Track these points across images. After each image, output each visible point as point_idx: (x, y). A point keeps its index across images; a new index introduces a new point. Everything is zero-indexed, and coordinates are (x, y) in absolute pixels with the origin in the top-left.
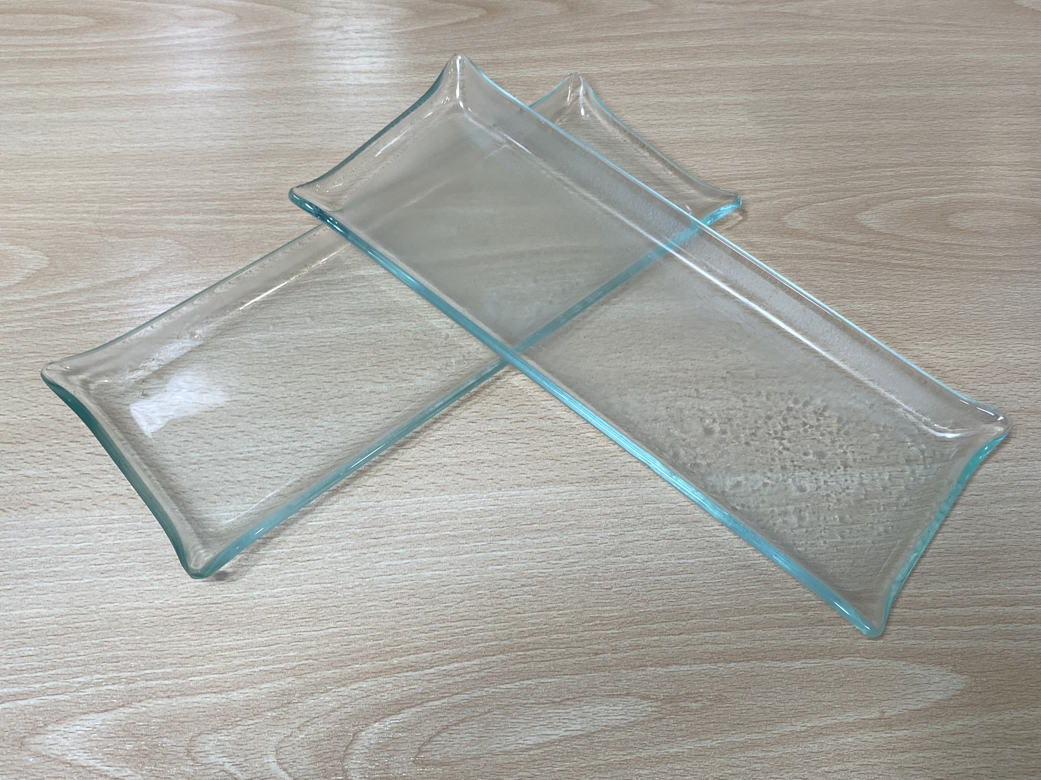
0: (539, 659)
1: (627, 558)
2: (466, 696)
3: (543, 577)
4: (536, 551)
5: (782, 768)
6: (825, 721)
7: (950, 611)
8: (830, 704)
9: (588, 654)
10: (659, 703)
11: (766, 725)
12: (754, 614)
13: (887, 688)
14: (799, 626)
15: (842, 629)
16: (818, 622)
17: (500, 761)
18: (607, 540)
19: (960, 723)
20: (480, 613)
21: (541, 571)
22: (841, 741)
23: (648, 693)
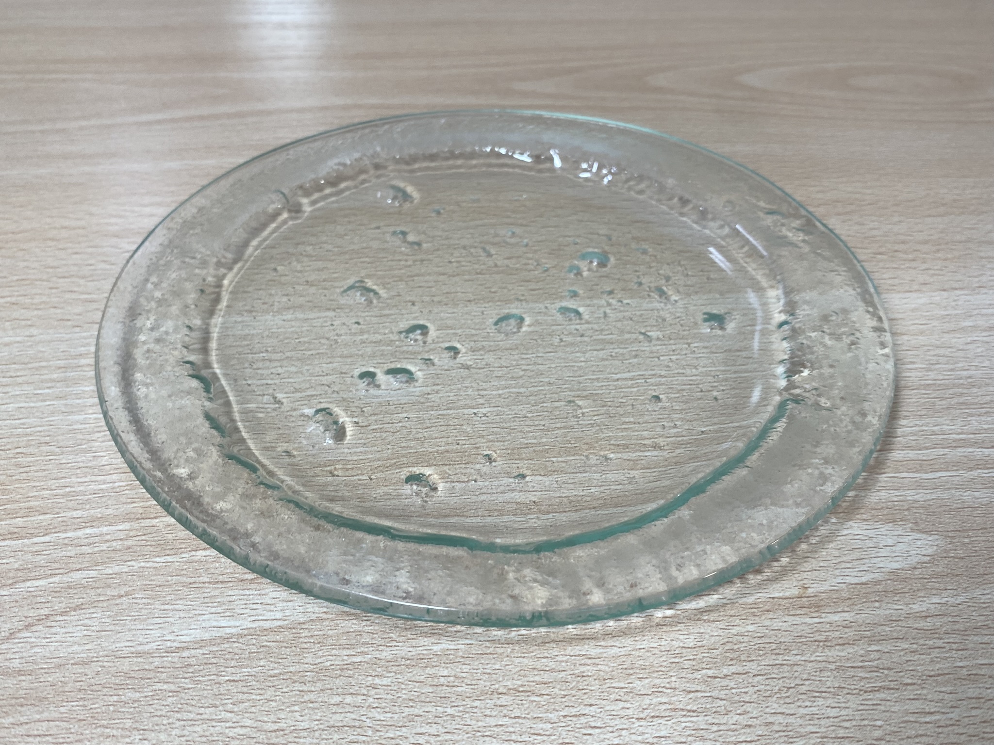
2: (93, 573)
5: (631, 672)
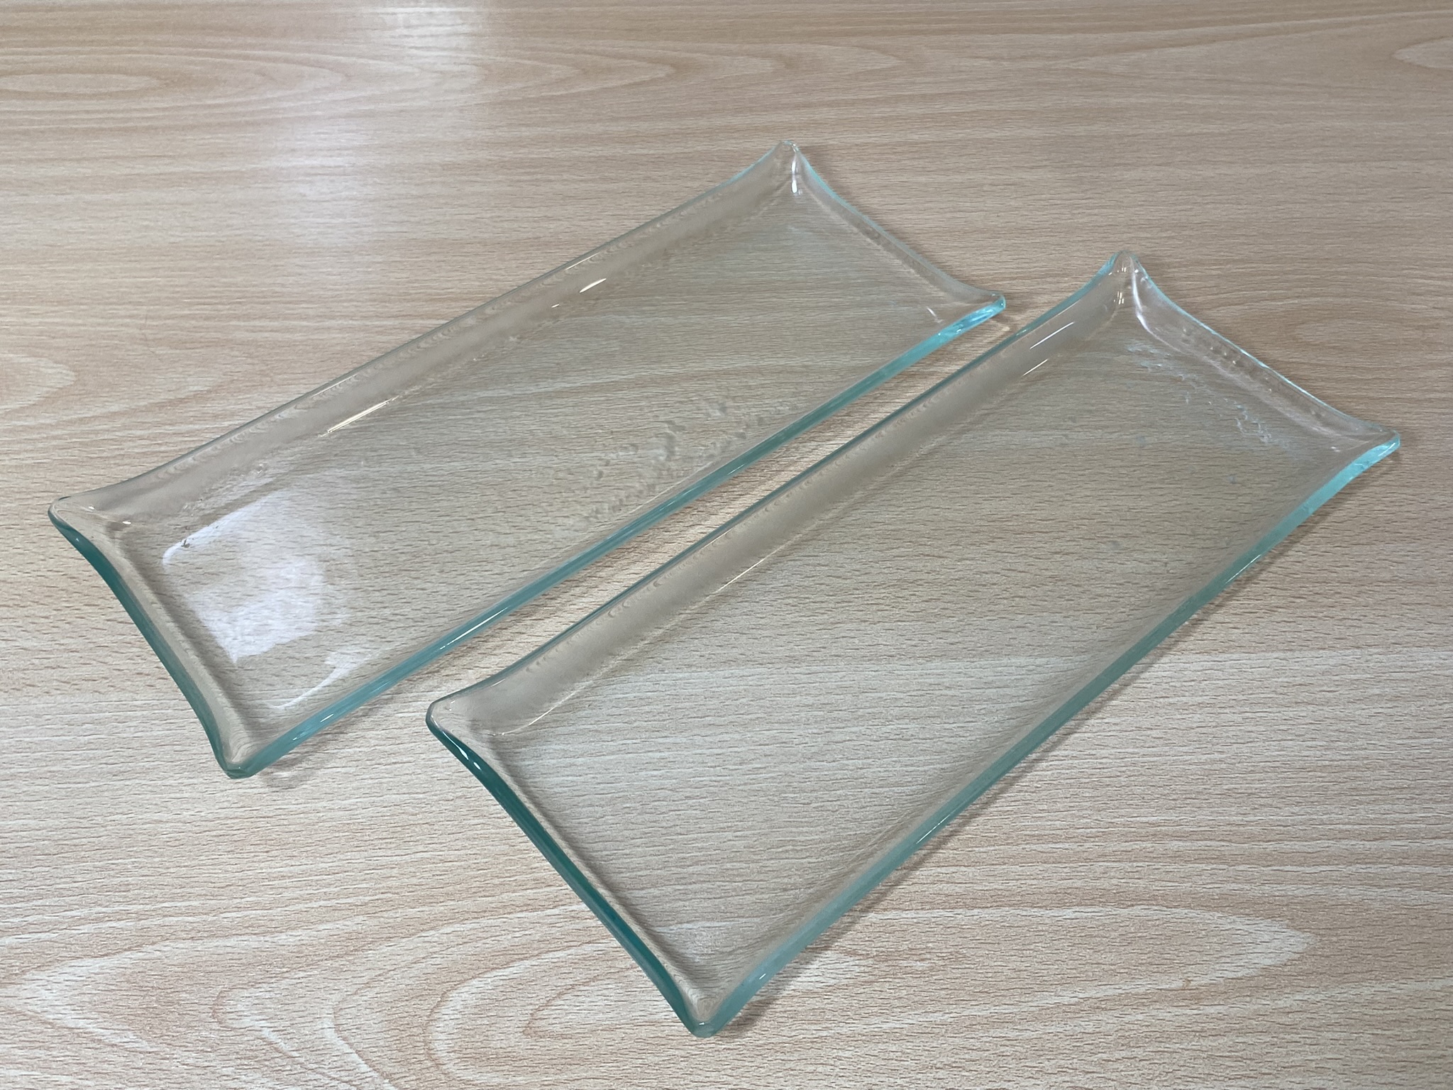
0: (706, 895)
1: (834, 764)
3: (716, 786)
4: (708, 752)
5: (1041, 1053)
6: (1105, 991)
7: (1287, 846)
8: (1112, 967)
9: (774, 889)
10: (870, 961)
11: (1021, 995)
12: (1008, 844)
13: (1195, 948)
14: (1071, 862)
15: (1132, 867)
16: (1099, 856)
17: (643, 1035)
18: (807, 739)
19: (1298, 997)
20: (626, 833)
21: (714, 778)
22: (1126, 1019)
23: (855, 947)
